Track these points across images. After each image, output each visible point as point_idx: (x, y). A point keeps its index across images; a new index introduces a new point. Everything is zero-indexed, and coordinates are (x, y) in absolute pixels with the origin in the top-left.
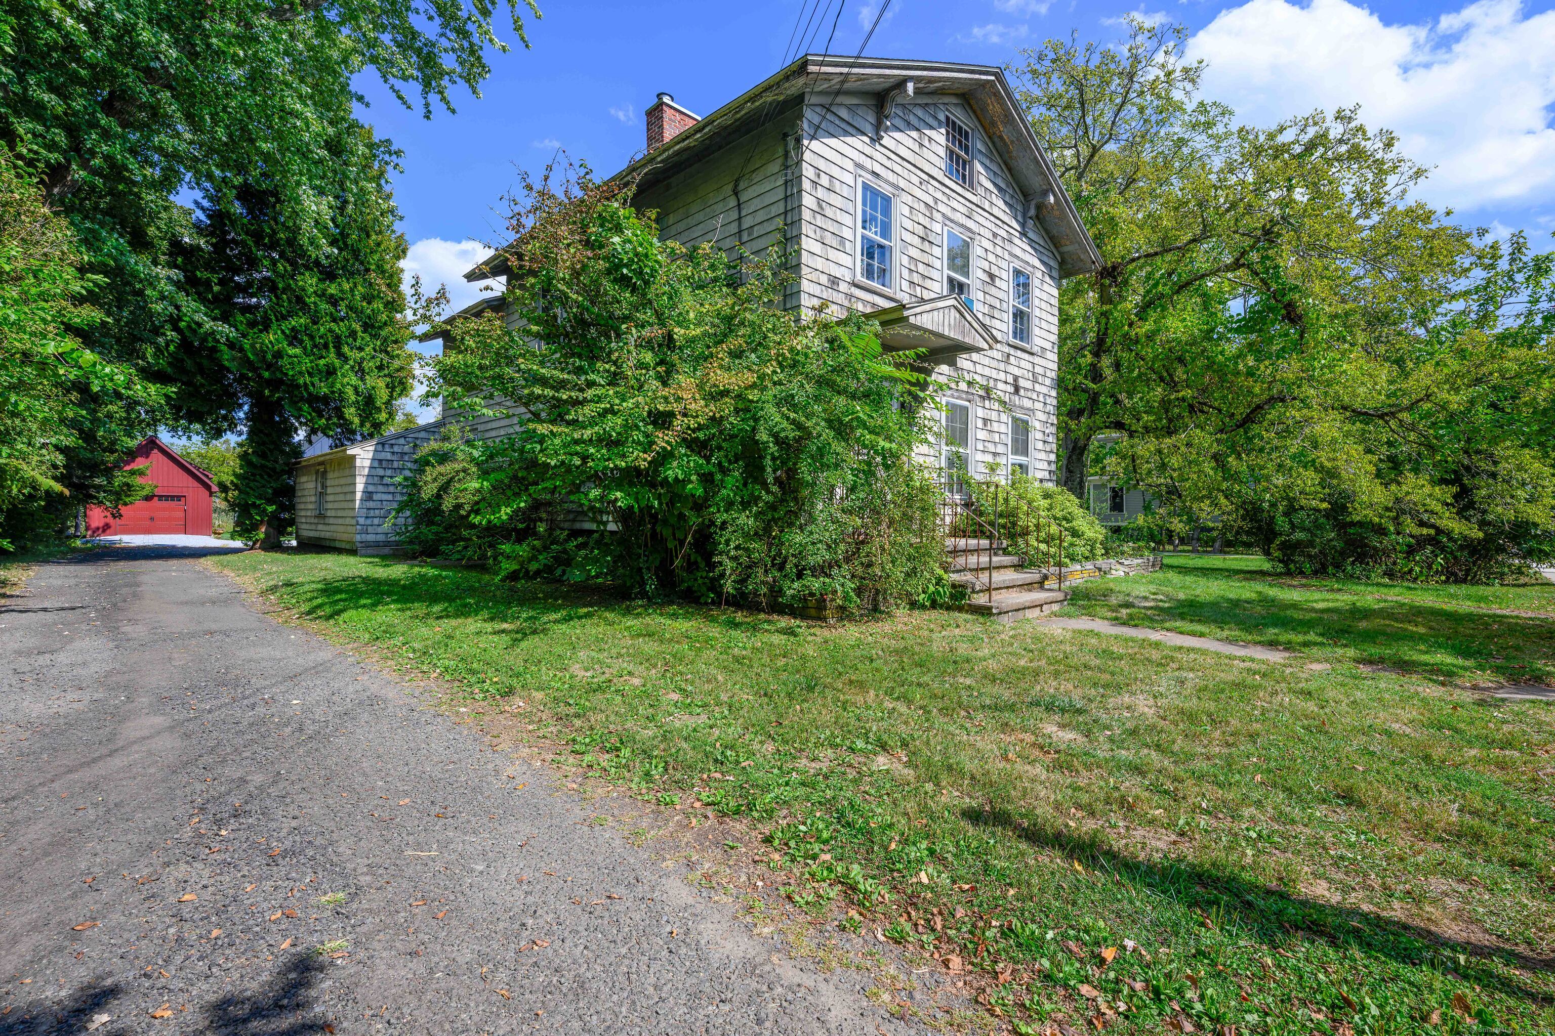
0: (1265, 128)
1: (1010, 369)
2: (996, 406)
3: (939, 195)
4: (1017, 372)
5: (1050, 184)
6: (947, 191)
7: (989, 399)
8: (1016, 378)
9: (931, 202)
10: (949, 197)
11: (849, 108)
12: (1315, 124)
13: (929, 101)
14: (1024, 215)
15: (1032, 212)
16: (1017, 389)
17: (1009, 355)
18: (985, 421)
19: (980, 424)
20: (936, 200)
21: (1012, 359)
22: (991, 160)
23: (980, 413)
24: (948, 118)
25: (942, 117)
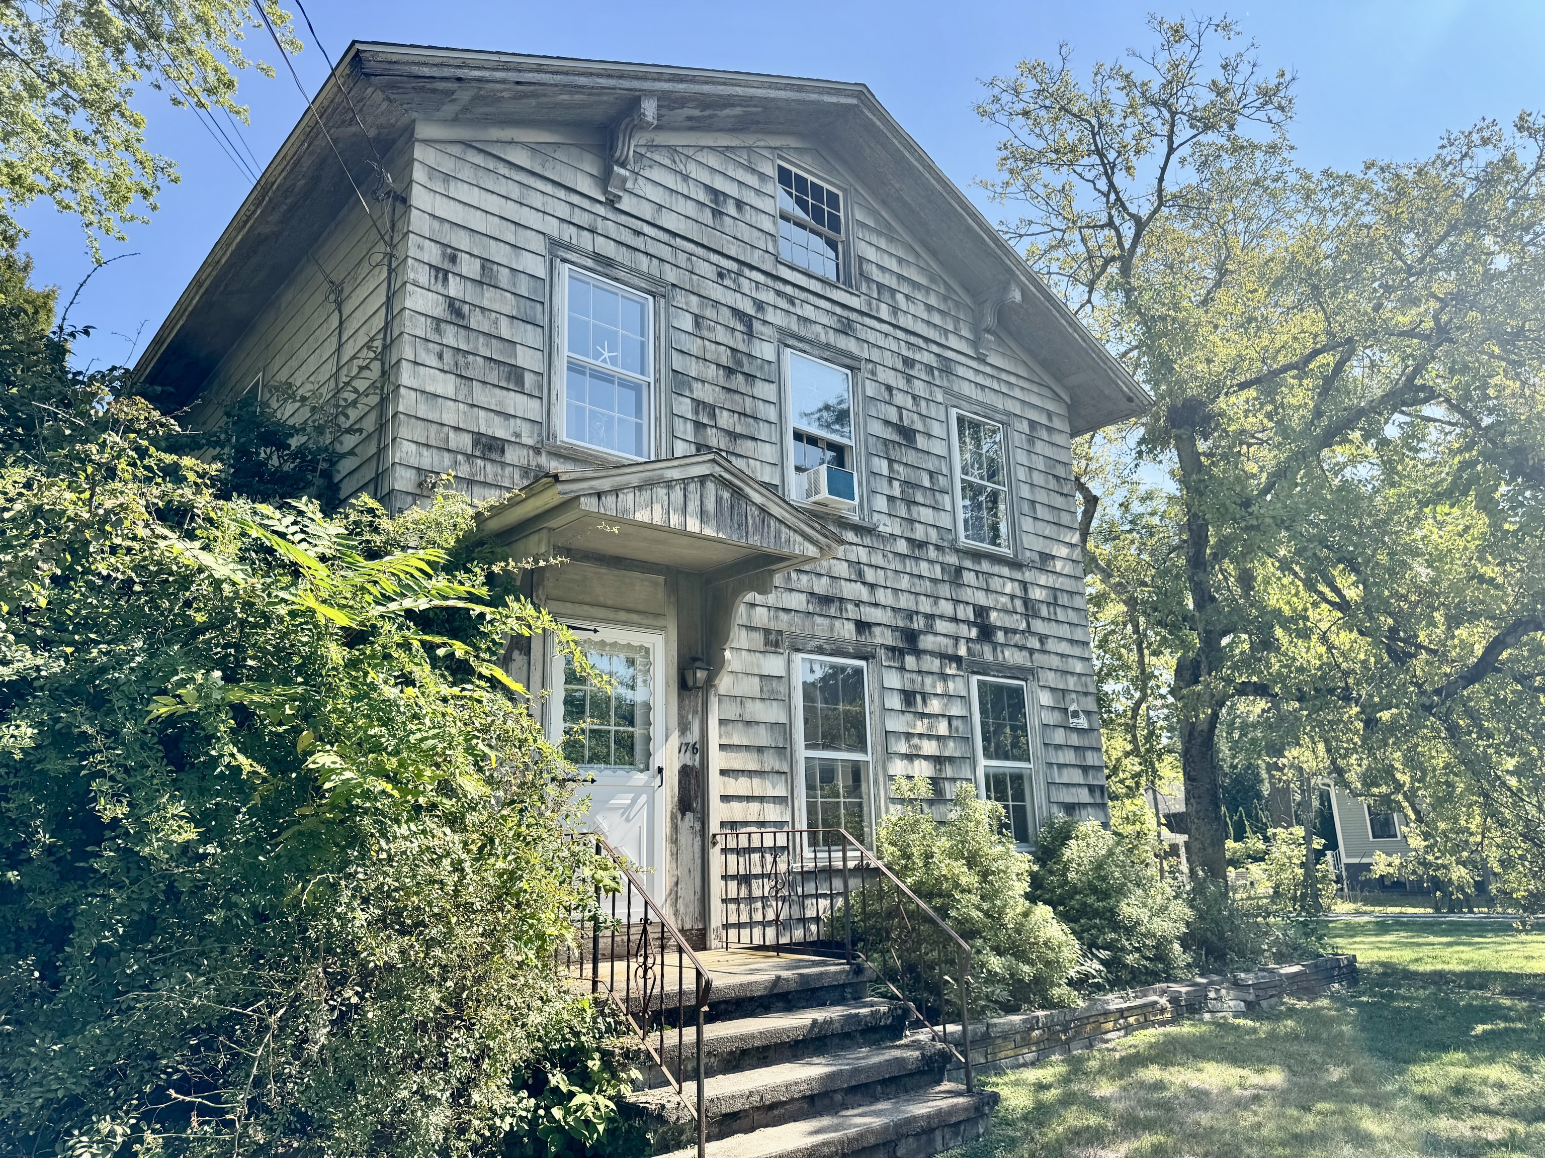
0: (1410, 160)
1: (967, 594)
2: (934, 664)
3: (768, 297)
4: (982, 599)
5: (1009, 271)
6: (789, 290)
7: (918, 653)
8: (981, 612)
9: (750, 310)
10: (791, 300)
11: (533, 149)
12: (1485, 142)
13: (734, 143)
14: (976, 328)
15: (990, 320)
16: (986, 632)
17: (959, 570)
18: (908, 697)
19: (895, 702)
20: (760, 305)
21: (968, 577)
22: (891, 239)
23: (893, 680)
24: (781, 169)
25: (770, 170)
